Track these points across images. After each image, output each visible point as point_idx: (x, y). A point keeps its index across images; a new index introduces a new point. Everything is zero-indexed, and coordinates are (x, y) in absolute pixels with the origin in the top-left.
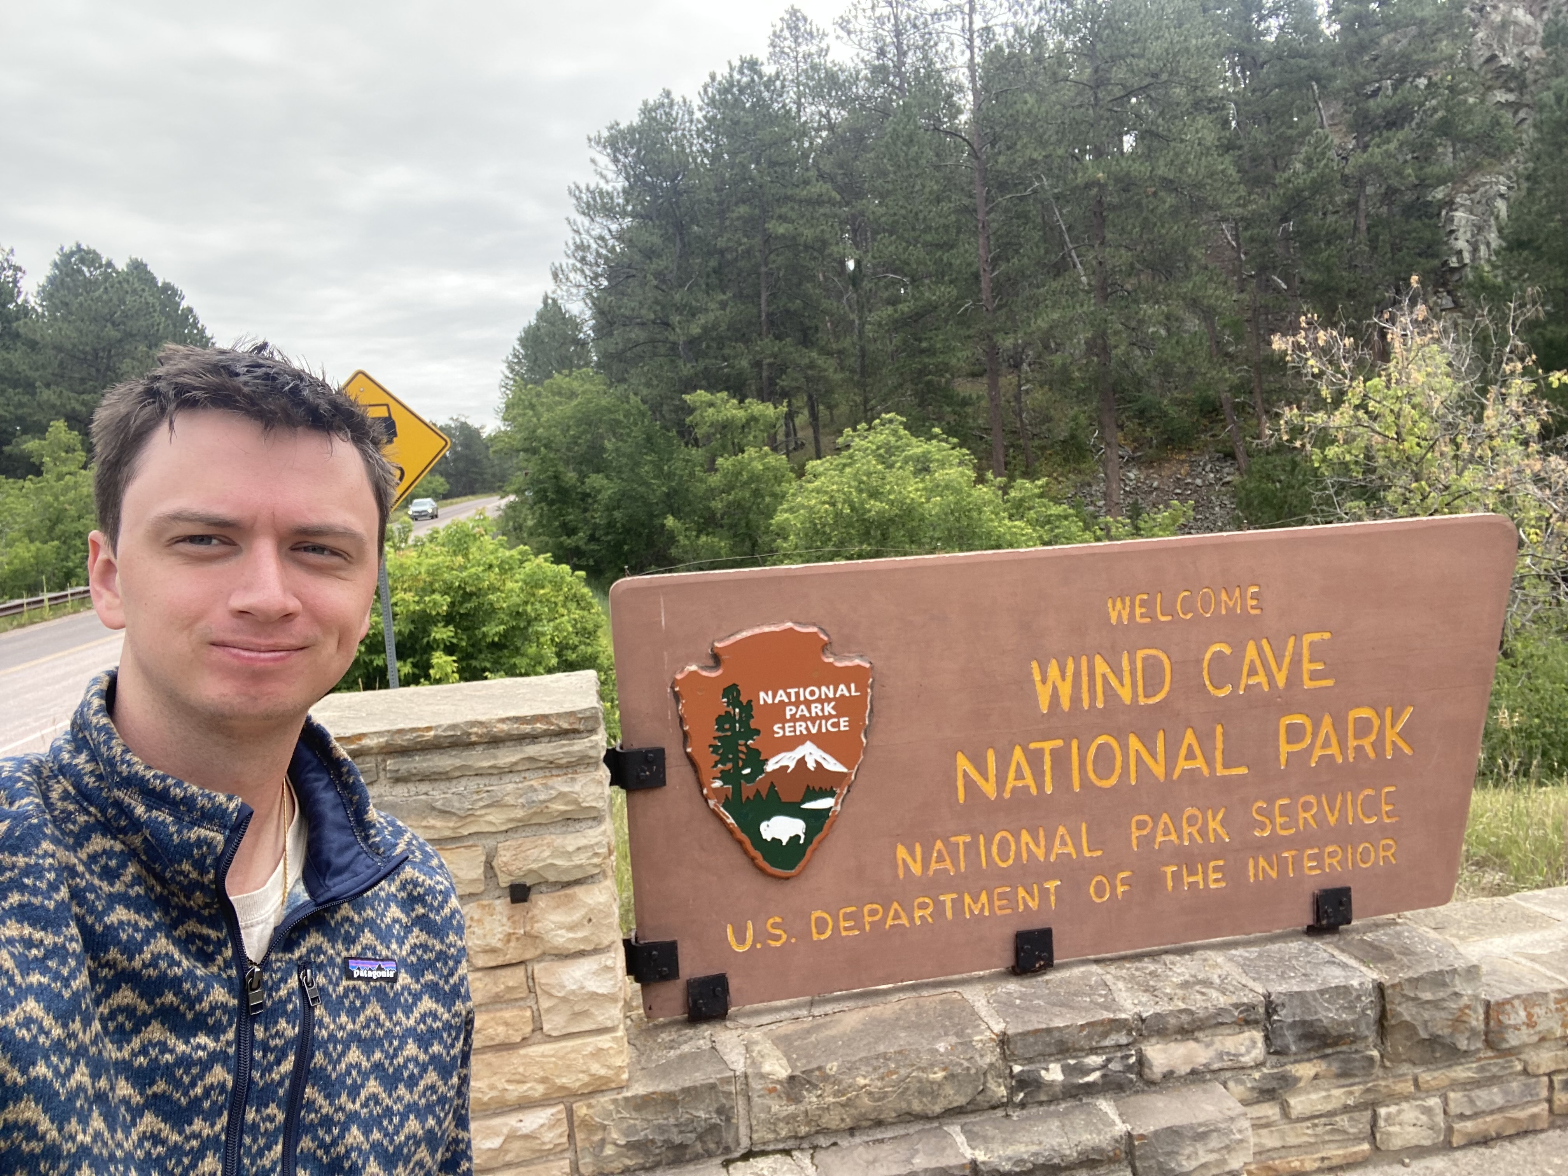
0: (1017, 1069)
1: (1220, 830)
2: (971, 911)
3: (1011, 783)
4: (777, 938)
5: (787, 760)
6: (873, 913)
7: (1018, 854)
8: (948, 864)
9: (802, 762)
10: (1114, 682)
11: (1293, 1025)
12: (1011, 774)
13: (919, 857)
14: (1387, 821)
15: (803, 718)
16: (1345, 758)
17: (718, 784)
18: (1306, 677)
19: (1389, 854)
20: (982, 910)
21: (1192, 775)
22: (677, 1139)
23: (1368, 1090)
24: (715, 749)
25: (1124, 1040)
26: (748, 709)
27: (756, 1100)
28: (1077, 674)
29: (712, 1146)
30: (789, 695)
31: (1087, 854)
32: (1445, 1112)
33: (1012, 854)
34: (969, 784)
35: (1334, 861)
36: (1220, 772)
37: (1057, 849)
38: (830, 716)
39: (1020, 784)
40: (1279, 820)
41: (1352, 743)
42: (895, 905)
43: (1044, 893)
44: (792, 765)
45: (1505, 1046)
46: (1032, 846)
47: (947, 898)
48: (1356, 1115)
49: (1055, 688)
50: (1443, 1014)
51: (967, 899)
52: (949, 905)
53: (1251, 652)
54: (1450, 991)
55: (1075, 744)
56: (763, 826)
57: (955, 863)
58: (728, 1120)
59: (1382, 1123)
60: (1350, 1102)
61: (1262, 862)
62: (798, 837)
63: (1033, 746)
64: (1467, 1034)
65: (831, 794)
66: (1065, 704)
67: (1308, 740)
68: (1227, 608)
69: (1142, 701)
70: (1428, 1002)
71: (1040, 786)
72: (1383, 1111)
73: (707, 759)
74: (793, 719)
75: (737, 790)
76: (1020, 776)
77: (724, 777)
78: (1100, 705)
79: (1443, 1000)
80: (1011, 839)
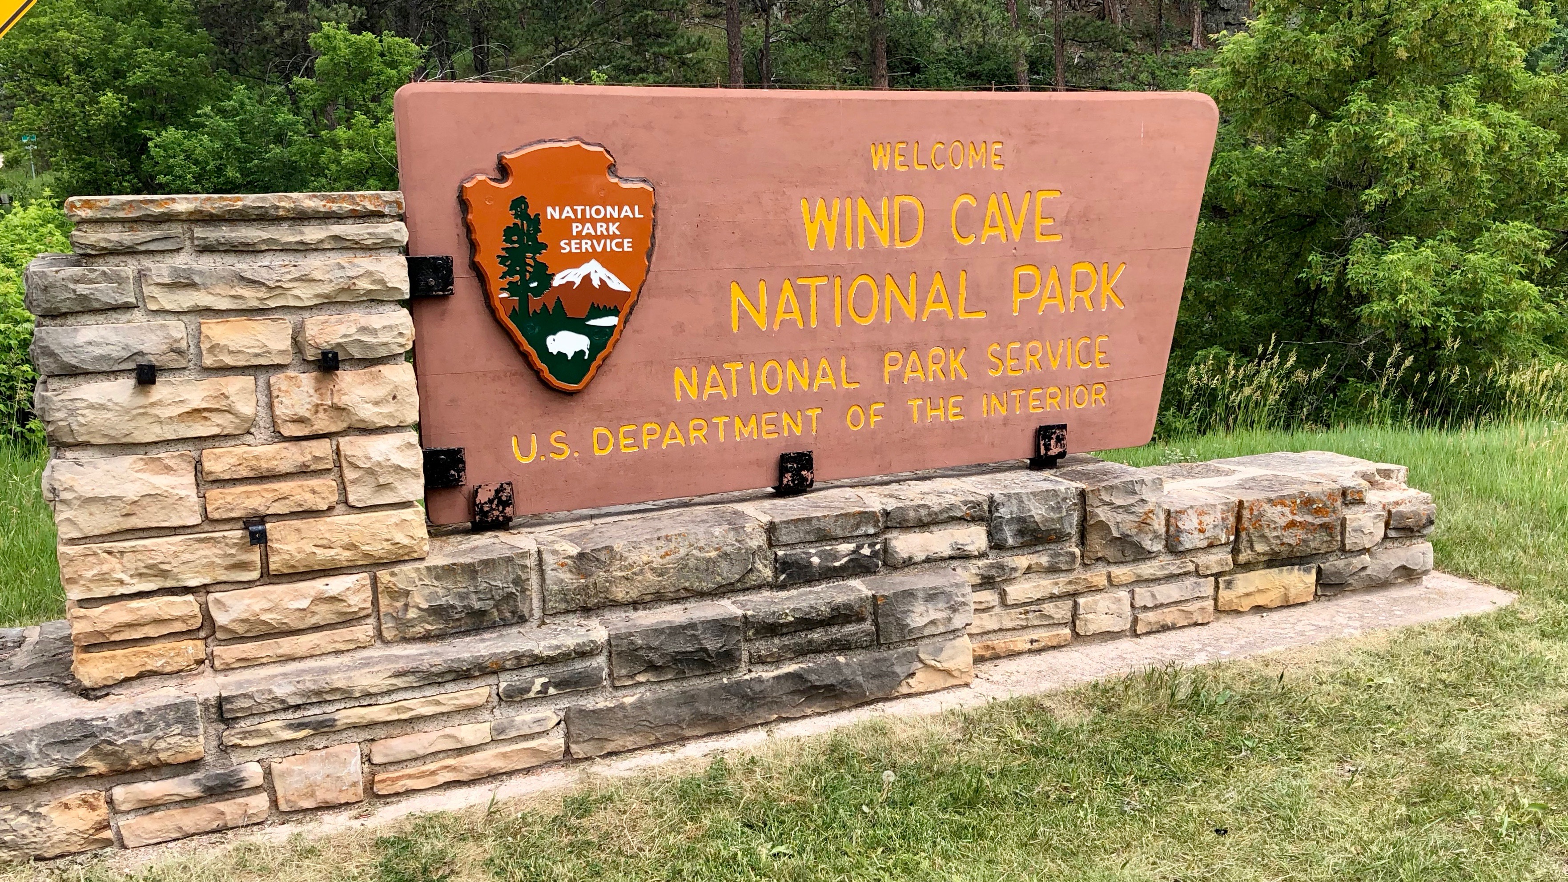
0: (780, 553)
1: (959, 368)
2: (741, 434)
3: (780, 316)
4: (560, 452)
5: (574, 276)
6: (651, 432)
7: (785, 381)
8: (721, 390)
9: (587, 279)
10: (874, 225)
11: (1010, 521)
12: (781, 307)
13: (695, 381)
14: (1101, 367)
15: (589, 236)
16: (1067, 310)
17: (505, 295)
18: (1038, 231)
19: (1100, 397)
20: (751, 433)
21: (938, 320)
22: (477, 605)
23: (1070, 582)
24: (503, 260)
25: (871, 531)
26: (535, 222)
27: (549, 574)
28: (842, 214)
29: (508, 615)
30: (575, 212)
31: (846, 386)
32: (1132, 606)
33: (780, 382)
34: (743, 315)
35: (1054, 401)
36: (963, 316)
37: (819, 381)
38: (614, 236)
39: (788, 317)
40: (1010, 363)
41: (1073, 295)
42: (672, 426)
43: (807, 420)
44: (578, 282)
45: (1181, 549)
46: (797, 375)
47: (721, 421)
48: (1060, 603)
49: (821, 226)
50: (1132, 517)
51: (738, 423)
52: (721, 427)
53: (992, 206)
54: (1137, 498)
55: (838, 281)
56: (550, 340)
57: (728, 388)
58: (523, 591)
59: (1081, 611)
60: (1056, 591)
61: (994, 401)
62: (582, 352)
63: (800, 282)
64: (1150, 536)
65: (615, 312)
66: (831, 244)
67: (1036, 292)
68: (974, 164)
69: (899, 246)
70: (1119, 507)
71: (806, 322)
72: (1081, 601)
73: (494, 270)
74: (579, 237)
75: (524, 303)
76: (788, 311)
77: (512, 288)
78: (861, 246)
79: (1133, 505)
80: (779, 369)
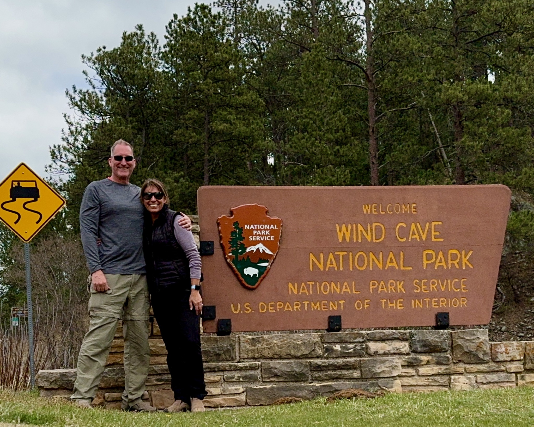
1: (402, 290)
2: (314, 308)
3: (328, 265)
4: (248, 310)
5: (254, 248)
6: (280, 305)
7: (330, 289)
8: (306, 291)
9: (258, 249)
10: (365, 233)
12: (329, 262)
13: (296, 288)
14: (463, 291)
15: (259, 235)
16: (448, 267)
17: (230, 254)
18: (433, 237)
19: (464, 303)
20: (317, 308)
21: (392, 269)
24: (230, 242)
26: (241, 230)
28: (352, 230)
30: (254, 227)
31: (354, 292)
33: (328, 290)
34: (314, 264)
35: (444, 304)
36: (402, 268)
37: (344, 289)
38: (268, 235)
39: (332, 266)
40: (423, 287)
41: (450, 262)
42: (288, 303)
43: (339, 305)
44: (255, 250)
46: (335, 288)
47: (306, 303)
49: (344, 234)
51: (312, 304)
52: (306, 305)
53: (413, 226)
55: (351, 254)
56: (245, 270)
57: (309, 291)
61: (417, 301)
62: (256, 275)
63: (336, 253)
65: (267, 261)
66: (348, 240)
67: (434, 260)
68: (405, 211)
69: (374, 241)
71: (339, 268)
73: (227, 246)
74: (256, 235)
75: (237, 257)
76: (331, 264)
77: (233, 252)
78: (360, 241)
80: (328, 285)
